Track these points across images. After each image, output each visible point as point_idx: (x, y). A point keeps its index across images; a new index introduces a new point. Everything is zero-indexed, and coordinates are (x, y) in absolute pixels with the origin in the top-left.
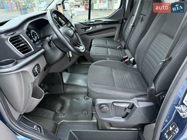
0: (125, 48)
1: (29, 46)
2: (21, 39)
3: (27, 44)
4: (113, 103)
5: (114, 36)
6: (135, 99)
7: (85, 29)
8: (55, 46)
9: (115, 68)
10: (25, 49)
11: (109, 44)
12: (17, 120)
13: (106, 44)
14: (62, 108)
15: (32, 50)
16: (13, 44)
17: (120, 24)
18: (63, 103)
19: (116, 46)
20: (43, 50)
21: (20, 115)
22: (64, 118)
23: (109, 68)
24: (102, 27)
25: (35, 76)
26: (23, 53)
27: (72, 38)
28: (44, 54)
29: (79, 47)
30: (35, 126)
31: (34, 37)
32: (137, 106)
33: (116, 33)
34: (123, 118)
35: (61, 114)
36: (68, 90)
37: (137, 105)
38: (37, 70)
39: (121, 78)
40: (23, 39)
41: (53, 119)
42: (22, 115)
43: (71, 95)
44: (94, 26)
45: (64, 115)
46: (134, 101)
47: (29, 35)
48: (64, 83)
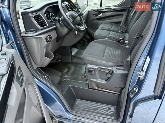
0: (126, 33)
1: (45, 22)
2: (41, 17)
3: (44, 21)
4: (98, 68)
5: (120, 22)
6: (115, 67)
7: (96, 15)
8: (63, 24)
9: (109, 46)
10: (42, 24)
11: (114, 28)
12: (35, 69)
13: (111, 28)
14: (68, 72)
15: (47, 25)
16: (35, 20)
17: (127, 12)
18: (69, 68)
19: (119, 30)
20: (55, 26)
21: (38, 67)
22: (67, 78)
23: (105, 45)
24: (110, 14)
25: (47, 42)
26: (41, 26)
27: (75, 19)
28: (56, 29)
29: (80, 26)
30: (46, 76)
31: (52, 18)
32: (115, 73)
33: (123, 19)
34: (105, 81)
35: (66, 75)
36: (75, 61)
37: (115, 71)
38: (49, 39)
39: (112, 53)
40: (42, 17)
41: (60, 77)
42: (39, 68)
43: (76, 64)
44: (104, 13)
45: (68, 76)
46: (114, 69)
47: (49, 16)
48: (73, 56)
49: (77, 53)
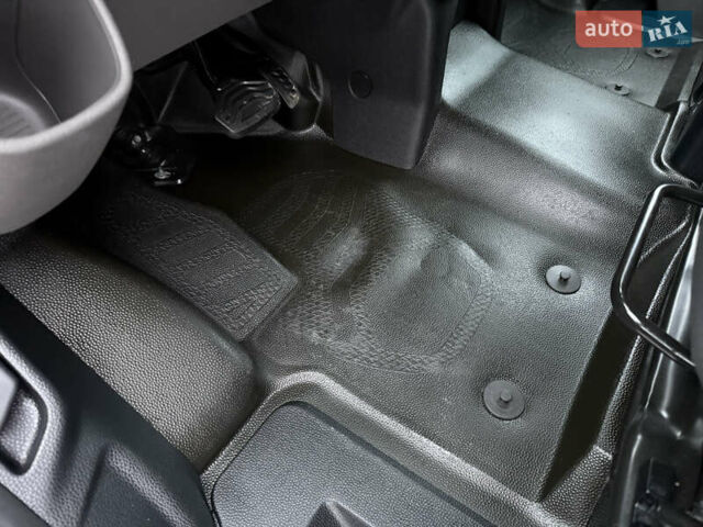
22: (333, 357)
35: (325, 317)
41: (249, 346)
48: (443, 105)
49: (491, 88)
